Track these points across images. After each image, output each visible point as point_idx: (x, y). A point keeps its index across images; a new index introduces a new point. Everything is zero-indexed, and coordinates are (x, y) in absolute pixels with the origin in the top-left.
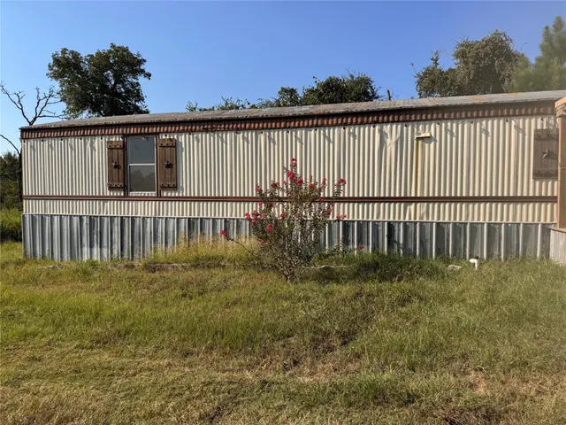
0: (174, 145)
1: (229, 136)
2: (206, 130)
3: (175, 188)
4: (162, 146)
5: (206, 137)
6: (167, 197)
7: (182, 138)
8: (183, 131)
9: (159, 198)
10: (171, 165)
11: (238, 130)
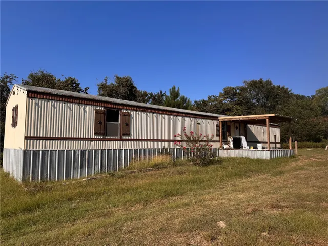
0: (129, 115)
1: (150, 115)
2: (142, 111)
3: (129, 135)
4: (124, 115)
5: (142, 114)
6: (125, 139)
7: (133, 113)
8: (133, 110)
9: (121, 140)
10: (128, 124)
11: (153, 113)
